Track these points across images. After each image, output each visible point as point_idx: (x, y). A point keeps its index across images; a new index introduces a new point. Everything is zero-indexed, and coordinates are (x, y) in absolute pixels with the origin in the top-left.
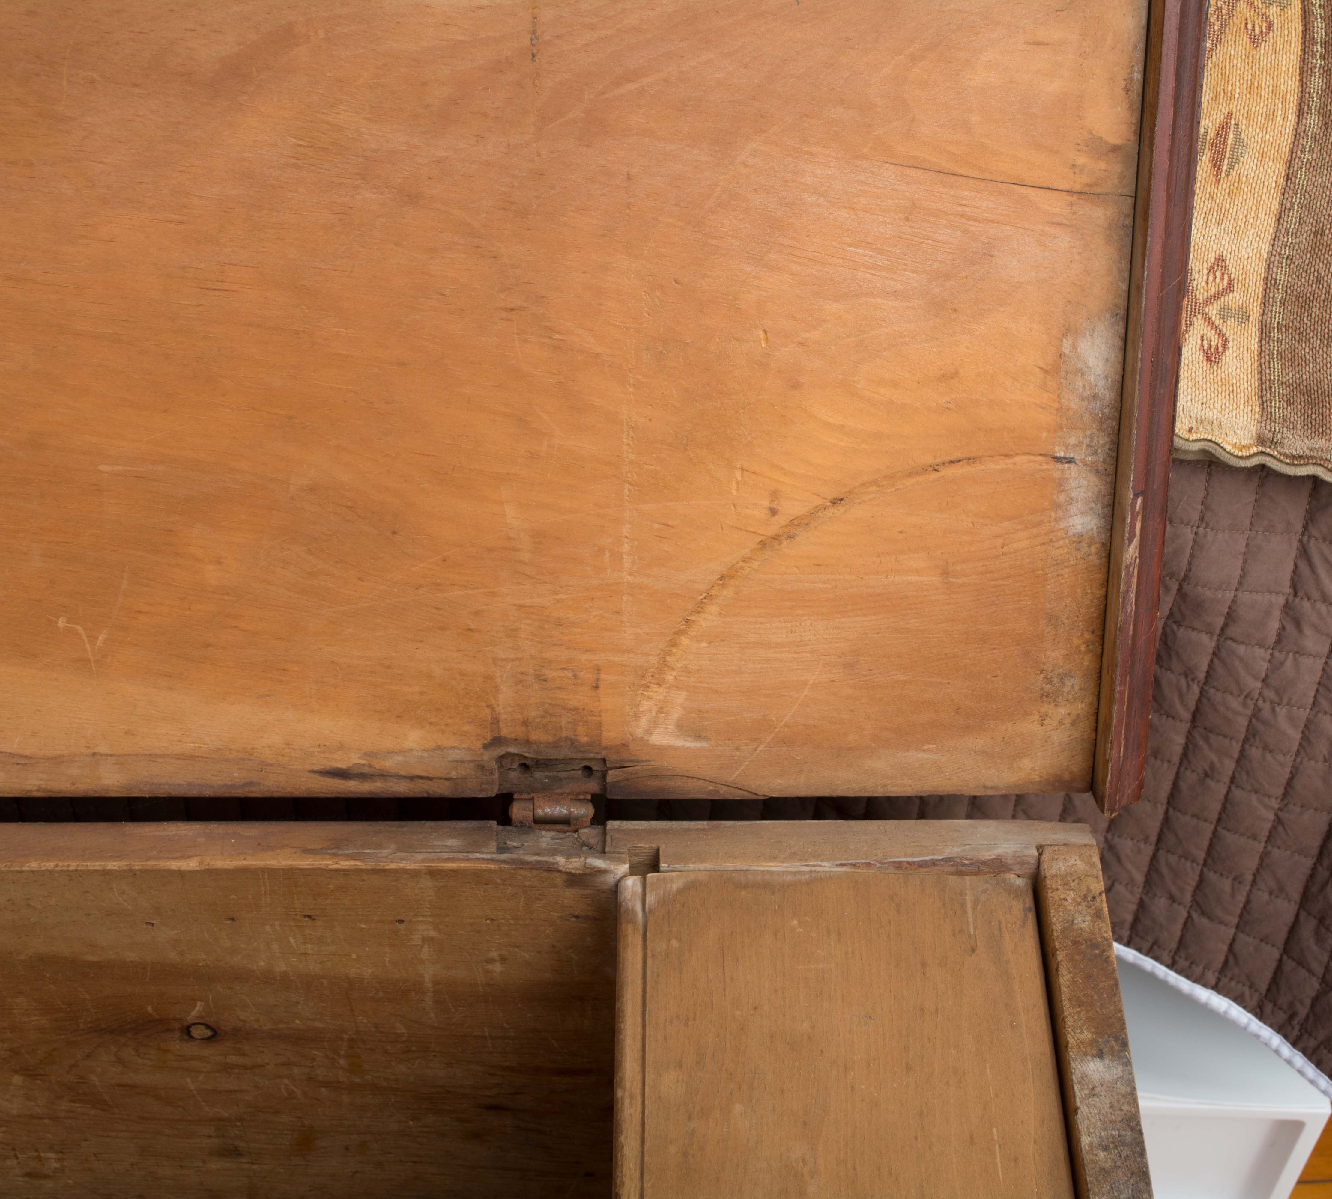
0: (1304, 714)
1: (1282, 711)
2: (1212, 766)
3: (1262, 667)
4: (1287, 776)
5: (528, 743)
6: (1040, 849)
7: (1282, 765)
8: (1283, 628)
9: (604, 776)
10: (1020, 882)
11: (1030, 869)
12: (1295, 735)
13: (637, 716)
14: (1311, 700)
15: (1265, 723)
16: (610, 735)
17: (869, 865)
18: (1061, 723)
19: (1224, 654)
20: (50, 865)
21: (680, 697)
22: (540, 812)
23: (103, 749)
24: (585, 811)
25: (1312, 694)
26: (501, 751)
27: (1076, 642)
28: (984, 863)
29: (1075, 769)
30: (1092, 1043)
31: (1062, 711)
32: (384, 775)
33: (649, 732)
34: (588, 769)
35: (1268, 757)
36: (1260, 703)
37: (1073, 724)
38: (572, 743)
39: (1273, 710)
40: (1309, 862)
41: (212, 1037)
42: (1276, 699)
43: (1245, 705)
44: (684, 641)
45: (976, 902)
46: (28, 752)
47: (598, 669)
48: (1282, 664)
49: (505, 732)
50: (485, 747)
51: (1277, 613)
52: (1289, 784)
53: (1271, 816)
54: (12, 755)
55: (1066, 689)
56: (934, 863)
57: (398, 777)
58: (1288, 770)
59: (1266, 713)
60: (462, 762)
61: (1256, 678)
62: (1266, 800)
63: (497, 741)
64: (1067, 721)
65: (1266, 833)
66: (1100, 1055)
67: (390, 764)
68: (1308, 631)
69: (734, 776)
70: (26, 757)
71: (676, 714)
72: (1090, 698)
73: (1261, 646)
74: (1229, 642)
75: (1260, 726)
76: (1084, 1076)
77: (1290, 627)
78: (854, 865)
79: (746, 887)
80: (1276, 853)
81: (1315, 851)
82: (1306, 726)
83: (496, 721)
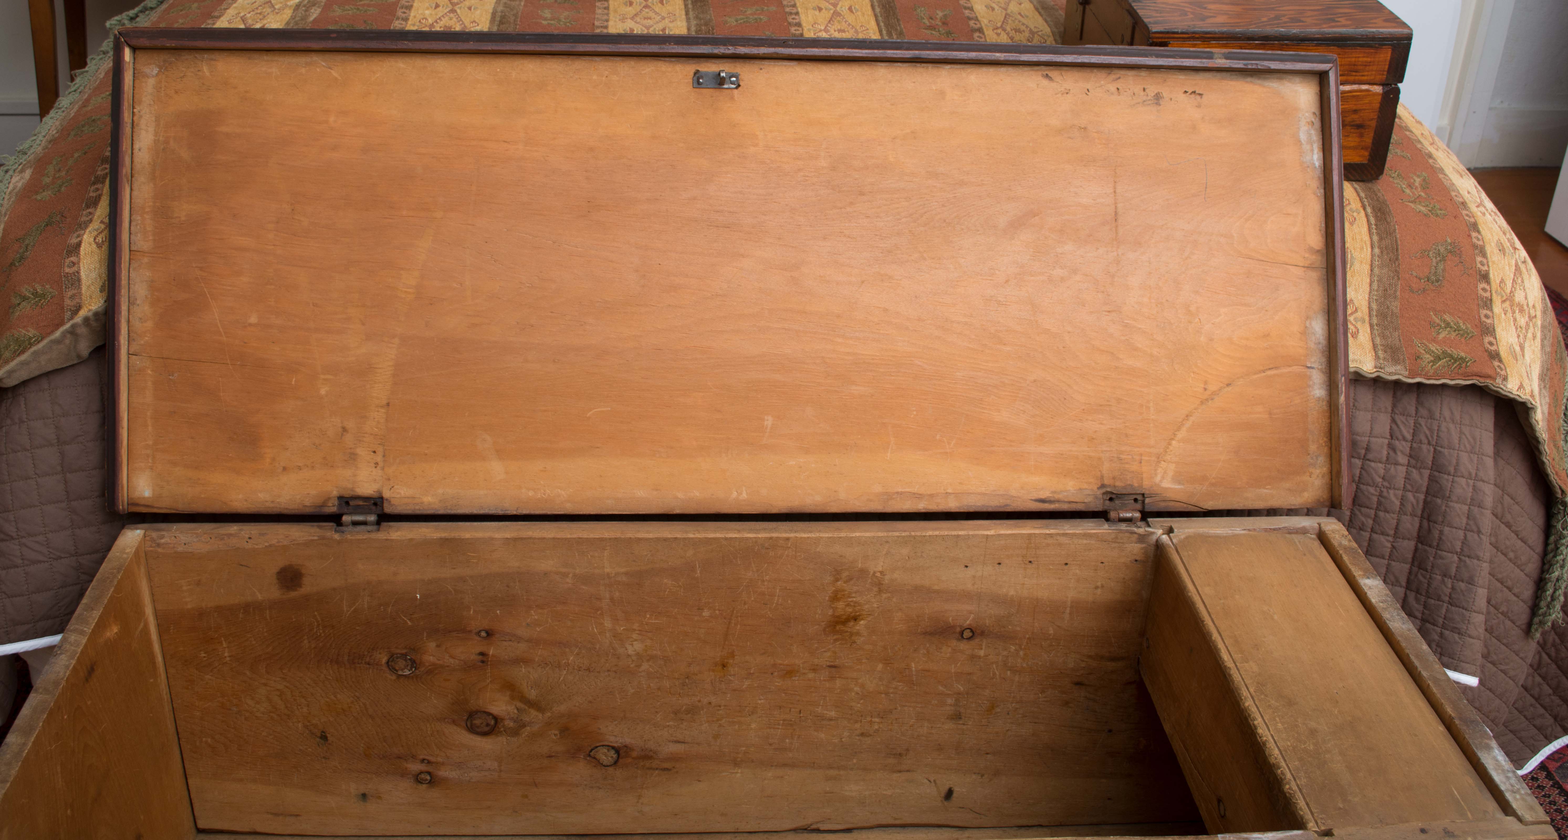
0: (1400, 493)
1: (1391, 492)
2: (1363, 524)
3: (1382, 472)
4: (1395, 524)
5: (1115, 486)
6: (1319, 524)
7: (1393, 518)
8: (1389, 454)
9: (1143, 502)
10: (1314, 536)
11: (1317, 531)
12: (1398, 503)
13: (1156, 474)
14: (1403, 486)
15: (1385, 498)
16: (1146, 484)
17: (1255, 529)
18: (1318, 476)
19: (1366, 467)
20: (937, 533)
21: (1172, 466)
22: (1121, 515)
23: (950, 491)
24: (1138, 515)
25: (1403, 483)
26: (1104, 490)
27: (1321, 442)
28: (1299, 528)
29: (1325, 497)
30: (1364, 575)
31: (1318, 471)
32: (1058, 501)
33: (1161, 481)
34: (1136, 500)
35: (1387, 514)
36: (1382, 489)
37: (1323, 477)
38: (1131, 485)
39: (1388, 492)
40: (1408, 566)
41: (972, 637)
42: (1388, 486)
43: (1376, 490)
44: (1174, 442)
45: (1300, 542)
46: (920, 492)
47: (1141, 455)
48: (1390, 469)
49: (1106, 482)
50: (1098, 488)
51: (1385, 447)
52: (1397, 528)
53: (1389, 545)
54: (914, 494)
55: (1319, 462)
56: (1280, 529)
57: (1065, 502)
58: (1395, 521)
59: (1385, 494)
60: (1089, 495)
61: (1380, 477)
62: (1387, 537)
63: (1103, 486)
64: (1320, 476)
65: (1388, 554)
66: (1368, 578)
67: (1060, 496)
68: (1399, 453)
69: (1193, 501)
70: (920, 495)
71: (1171, 474)
72: (1328, 466)
73: (1380, 462)
74: (1367, 462)
75: (1383, 500)
76: (1365, 584)
77: (1392, 453)
78: (1249, 530)
79: (1210, 537)
80: (1393, 563)
81: (1410, 560)
82: (1402, 499)
83: (1102, 477)
